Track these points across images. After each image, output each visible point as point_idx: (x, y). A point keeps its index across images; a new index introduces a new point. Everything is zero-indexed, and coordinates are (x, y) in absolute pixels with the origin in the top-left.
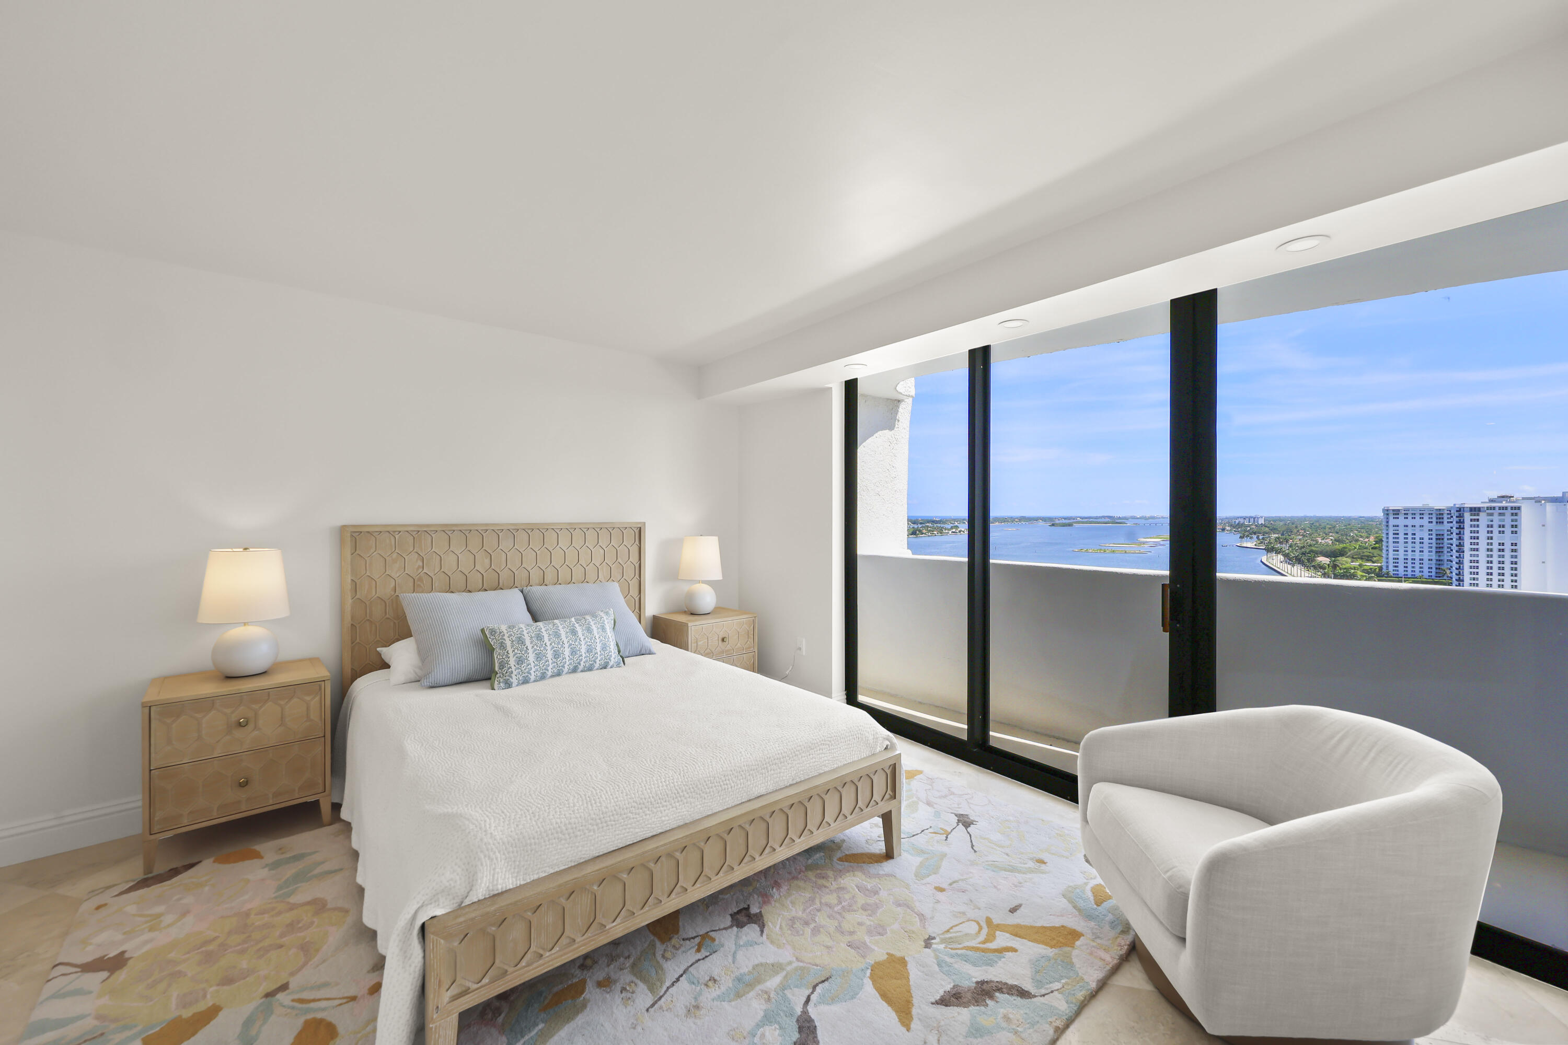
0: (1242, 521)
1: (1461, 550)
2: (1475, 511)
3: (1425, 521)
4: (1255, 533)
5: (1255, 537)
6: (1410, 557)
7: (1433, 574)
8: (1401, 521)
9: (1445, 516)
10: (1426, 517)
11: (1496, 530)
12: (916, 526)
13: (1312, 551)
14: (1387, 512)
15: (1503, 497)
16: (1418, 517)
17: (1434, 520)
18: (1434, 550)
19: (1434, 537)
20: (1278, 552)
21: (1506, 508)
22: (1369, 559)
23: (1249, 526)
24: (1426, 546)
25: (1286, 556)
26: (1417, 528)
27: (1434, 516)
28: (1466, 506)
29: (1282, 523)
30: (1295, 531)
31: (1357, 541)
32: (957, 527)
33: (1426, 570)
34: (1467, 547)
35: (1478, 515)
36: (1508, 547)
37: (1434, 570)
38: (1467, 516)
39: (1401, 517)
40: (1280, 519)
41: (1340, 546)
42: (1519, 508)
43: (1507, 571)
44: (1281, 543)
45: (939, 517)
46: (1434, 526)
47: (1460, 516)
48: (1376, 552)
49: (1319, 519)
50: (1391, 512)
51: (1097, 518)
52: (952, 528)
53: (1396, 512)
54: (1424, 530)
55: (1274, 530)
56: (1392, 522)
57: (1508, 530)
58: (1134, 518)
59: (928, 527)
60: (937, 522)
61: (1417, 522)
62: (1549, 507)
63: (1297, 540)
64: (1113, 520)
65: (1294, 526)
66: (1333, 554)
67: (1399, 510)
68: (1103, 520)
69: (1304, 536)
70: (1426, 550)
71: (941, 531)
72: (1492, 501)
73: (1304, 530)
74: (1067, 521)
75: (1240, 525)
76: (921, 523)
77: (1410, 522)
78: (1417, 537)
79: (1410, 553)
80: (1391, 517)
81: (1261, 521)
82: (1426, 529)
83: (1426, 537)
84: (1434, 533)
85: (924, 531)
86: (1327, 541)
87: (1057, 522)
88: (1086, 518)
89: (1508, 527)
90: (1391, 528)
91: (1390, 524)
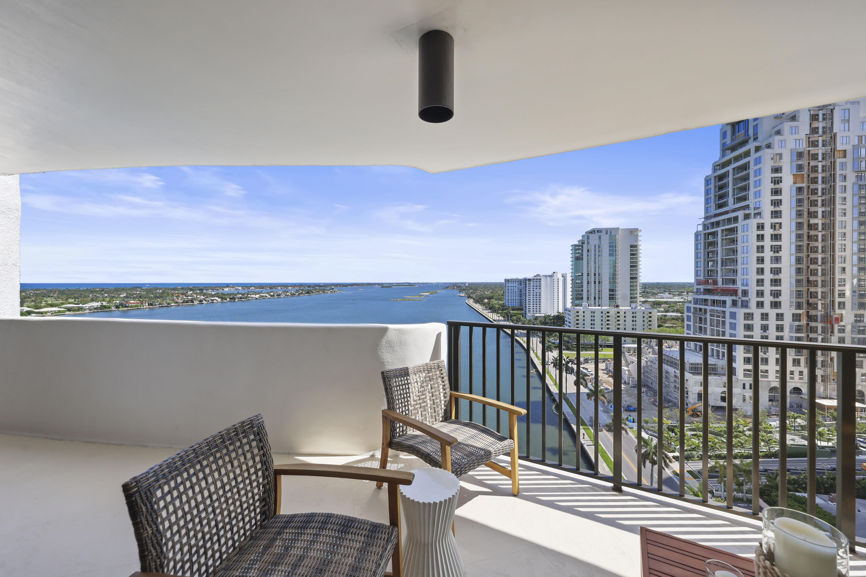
0: (460, 284)
1: (526, 296)
2: (530, 280)
3: (516, 285)
4: (464, 290)
5: (464, 291)
6: (512, 299)
7: (519, 305)
8: (510, 285)
9: (522, 282)
10: (517, 282)
11: (535, 287)
12: (309, 289)
13: (483, 297)
14: (505, 280)
15: (537, 275)
16: (514, 283)
17: (519, 284)
18: (519, 295)
19: (519, 290)
20: (471, 298)
21: (538, 279)
22: (500, 299)
23: (463, 287)
24: (517, 294)
25: (474, 299)
26: (514, 287)
27: (519, 282)
28: (526, 278)
29: (474, 285)
31: (498, 293)
32: (333, 289)
33: (517, 304)
34: (527, 294)
35: (531, 282)
36: (538, 294)
37: (519, 304)
38: (527, 283)
39: (510, 282)
41: (492, 295)
42: (541, 279)
43: (538, 303)
44: (473, 294)
45: (323, 283)
47: (526, 282)
48: (503, 297)
49: (486, 283)
51: (403, 283)
52: (330, 289)
53: (508, 280)
54: (516, 287)
55: (471, 289)
56: (507, 285)
57: (538, 287)
58: (419, 283)
59: (316, 289)
60: (322, 286)
61: (514, 285)
62: (548, 278)
63: (479, 293)
64: (410, 284)
66: (490, 298)
68: (406, 284)
69: (480, 291)
70: (517, 295)
71: (324, 291)
72: (535, 276)
73: (481, 288)
74: (389, 285)
75: (460, 286)
76: (313, 287)
77: (512, 285)
78: (514, 291)
79: (512, 297)
80: (507, 283)
81: (467, 285)
82: (517, 287)
83: (517, 291)
84: (519, 289)
85: (314, 292)
86: (488, 293)
87: (385, 285)
88: (398, 283)
89: (538, 286)
90: (507, 287)
91: (507, 286)
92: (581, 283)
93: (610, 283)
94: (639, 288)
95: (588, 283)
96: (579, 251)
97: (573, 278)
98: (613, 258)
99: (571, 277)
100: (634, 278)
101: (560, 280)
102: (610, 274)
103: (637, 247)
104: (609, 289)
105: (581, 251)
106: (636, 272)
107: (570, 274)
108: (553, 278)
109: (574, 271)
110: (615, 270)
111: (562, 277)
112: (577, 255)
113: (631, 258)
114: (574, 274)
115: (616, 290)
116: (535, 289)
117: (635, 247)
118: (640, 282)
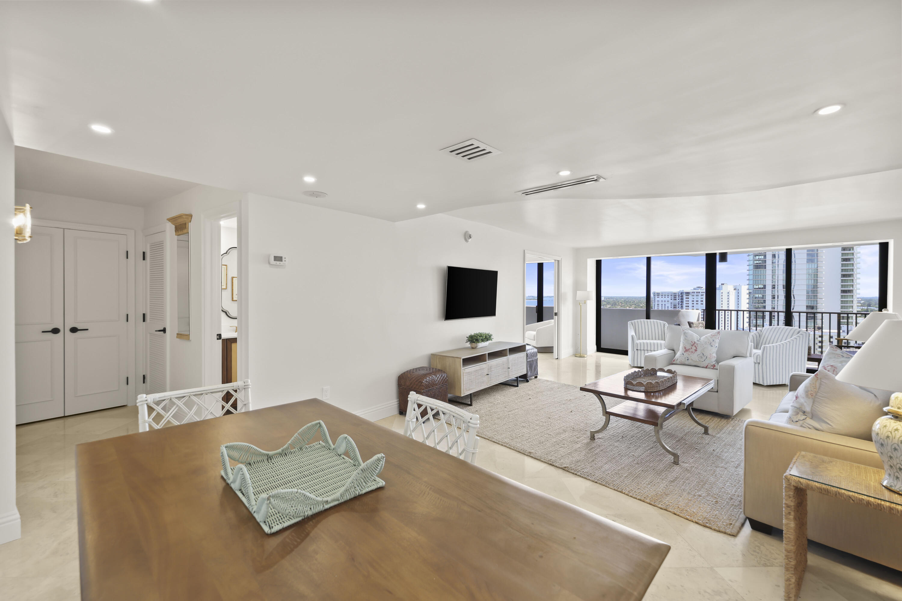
2: (688, 294)
3: (669, 299)
8: (660, 299)
9: (677, 296)
10: (670, 296)
11: (695, 302)
15: (699, 287)
16: (666, 296)
17: (673, 298)
19: (673, 306)
21: (699, 292)
26: (666, 302)
27: (673, 296)
28: (684, 291)
29: (612, 300)
30: (617, 304)
35: (689, 296)
38: (685, 297)
39: (660, 296)
40: (611, 298)
46: (672, 301)
47: (682, 296)
49: (628, 298)
50: (656, 294)
61: (666, 299)
65: (617, 301)
67: (659, 293)
69: (621, 306)
72: (694, 289)
73: (622, 303)
77: (664, 299)
80: (656, 296)
82: (670, 302)
84: (673, 304)
89: (699, 301)
90: (656, 302)
91: (656, 300)
92: (763, 298)
93: (808, 297)
94: (855, 304)
95: (774, 297)
96: (760, 257)
97: (751, 291)
98: (813, 266)
99: (748, 289)
100: (846, 292)
101: (731, 293)
102: (808, 285)
103: (853, 249)
104: (807, 306)
105: (763, 257)
106: (852, 284)
107: (747, 287)
108: (721, 291)
109: (751, 282)
110: (816, 281)
111: (735, 289)
112: (758, 262)
113: (843, 265)
114: (751, 286)
115: (818, 307)
116: (695, 305)
117: (850, 250)
118: (858, 296)
